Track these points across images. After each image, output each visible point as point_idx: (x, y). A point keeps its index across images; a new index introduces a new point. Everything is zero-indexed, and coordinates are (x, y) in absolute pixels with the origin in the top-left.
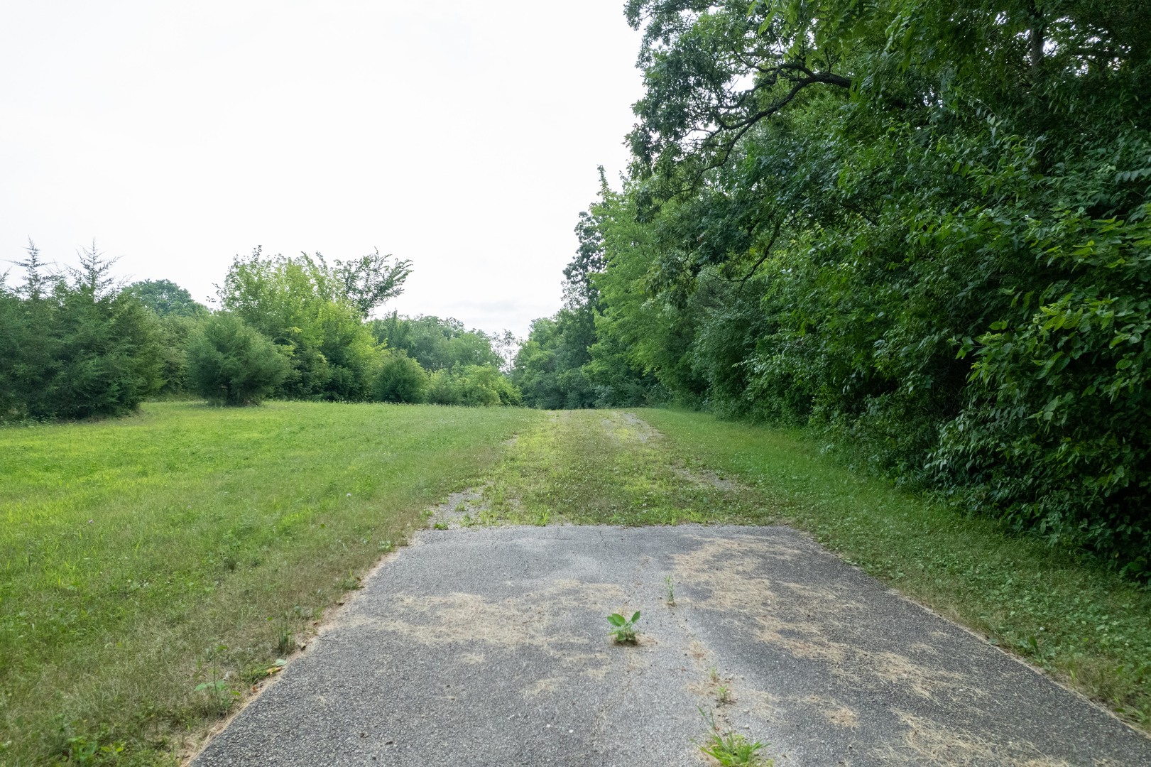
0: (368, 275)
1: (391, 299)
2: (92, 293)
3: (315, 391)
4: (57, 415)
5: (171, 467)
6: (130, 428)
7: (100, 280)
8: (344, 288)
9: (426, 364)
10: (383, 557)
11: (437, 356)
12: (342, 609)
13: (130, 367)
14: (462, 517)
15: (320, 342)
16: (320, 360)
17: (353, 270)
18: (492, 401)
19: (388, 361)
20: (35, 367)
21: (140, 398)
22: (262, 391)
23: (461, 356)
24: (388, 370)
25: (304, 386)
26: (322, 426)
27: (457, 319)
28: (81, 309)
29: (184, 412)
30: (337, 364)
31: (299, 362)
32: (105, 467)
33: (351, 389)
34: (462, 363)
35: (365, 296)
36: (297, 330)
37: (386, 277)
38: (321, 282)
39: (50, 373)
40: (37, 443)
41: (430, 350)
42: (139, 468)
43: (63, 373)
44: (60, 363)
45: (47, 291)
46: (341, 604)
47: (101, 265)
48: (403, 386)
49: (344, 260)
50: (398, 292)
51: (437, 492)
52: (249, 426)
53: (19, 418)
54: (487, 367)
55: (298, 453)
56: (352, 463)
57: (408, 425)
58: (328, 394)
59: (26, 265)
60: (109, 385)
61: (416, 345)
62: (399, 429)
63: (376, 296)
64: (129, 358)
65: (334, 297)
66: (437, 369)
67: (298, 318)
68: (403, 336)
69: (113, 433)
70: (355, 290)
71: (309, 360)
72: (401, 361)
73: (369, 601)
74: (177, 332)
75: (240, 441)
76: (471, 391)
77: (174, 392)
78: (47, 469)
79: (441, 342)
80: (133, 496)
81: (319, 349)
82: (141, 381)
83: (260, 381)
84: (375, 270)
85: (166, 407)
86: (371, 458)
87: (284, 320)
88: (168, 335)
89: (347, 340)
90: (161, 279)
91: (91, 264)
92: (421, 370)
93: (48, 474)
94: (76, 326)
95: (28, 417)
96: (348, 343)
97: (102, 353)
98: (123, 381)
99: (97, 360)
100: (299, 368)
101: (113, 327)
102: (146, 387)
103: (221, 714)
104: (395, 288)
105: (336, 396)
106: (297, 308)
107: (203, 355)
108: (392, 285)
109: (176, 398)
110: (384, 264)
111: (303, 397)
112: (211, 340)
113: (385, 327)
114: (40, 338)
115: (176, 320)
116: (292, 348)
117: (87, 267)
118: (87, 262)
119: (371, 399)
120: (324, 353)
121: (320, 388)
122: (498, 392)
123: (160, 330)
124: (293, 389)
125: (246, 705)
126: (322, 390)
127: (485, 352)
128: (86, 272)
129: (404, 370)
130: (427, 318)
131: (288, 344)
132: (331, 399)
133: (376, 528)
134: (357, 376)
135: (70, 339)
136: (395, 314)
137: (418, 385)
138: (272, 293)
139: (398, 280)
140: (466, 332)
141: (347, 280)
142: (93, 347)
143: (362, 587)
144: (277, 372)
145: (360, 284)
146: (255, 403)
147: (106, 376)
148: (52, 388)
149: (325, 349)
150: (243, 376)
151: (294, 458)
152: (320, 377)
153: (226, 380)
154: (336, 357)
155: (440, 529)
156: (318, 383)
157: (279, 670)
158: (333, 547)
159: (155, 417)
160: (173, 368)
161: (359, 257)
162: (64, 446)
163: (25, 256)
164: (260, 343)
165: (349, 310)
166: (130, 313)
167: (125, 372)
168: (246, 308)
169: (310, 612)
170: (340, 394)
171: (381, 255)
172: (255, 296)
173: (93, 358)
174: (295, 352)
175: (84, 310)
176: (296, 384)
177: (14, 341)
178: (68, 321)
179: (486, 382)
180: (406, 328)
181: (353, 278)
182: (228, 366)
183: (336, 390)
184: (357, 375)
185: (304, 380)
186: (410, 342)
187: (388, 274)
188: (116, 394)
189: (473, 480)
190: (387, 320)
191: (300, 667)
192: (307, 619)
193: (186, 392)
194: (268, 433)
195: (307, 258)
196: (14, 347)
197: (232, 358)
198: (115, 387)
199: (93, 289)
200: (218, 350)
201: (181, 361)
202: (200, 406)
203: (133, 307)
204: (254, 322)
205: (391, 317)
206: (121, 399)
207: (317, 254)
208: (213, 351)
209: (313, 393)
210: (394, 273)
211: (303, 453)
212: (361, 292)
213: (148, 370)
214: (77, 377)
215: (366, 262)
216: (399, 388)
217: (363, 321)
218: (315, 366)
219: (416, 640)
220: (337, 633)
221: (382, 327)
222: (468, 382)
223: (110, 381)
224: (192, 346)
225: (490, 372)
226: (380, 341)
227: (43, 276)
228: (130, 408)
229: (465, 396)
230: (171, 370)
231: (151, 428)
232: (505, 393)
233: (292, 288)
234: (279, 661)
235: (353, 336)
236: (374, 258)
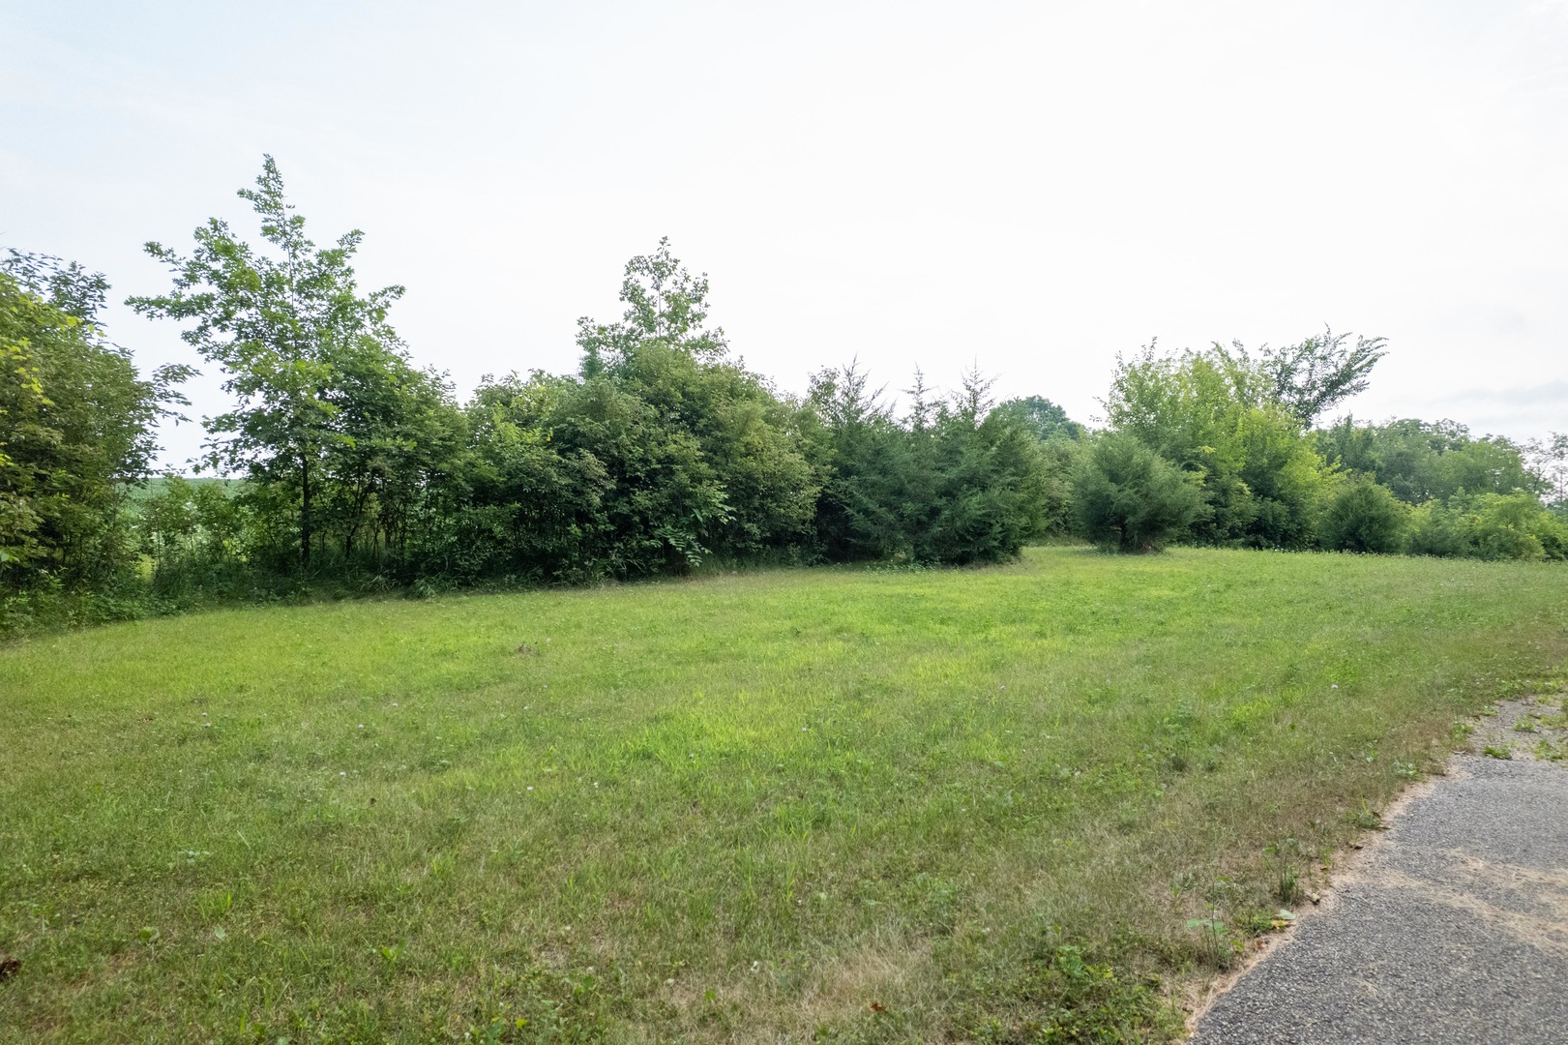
0: (1313, 366)
1: (1349, 398)
2: (973, 418)
3: (1234, 534)
4: (941, 561)
5: (1071, 629)
6: (1015, 578)
7: (982, 402)
8: (1275, 387)
9: (1403, 494)
10: (1407, 788)
11: (1421, 480)
12: (1362, 854)
13: (1013, 504)
14: (1533, 741)
15: (1240, 465)
16: (1241, 491)
17: (1289, 360)
18: (1526, 552)
19: (1343, 490)
20: (921, 505)
21: (1023, 541)
22: (1165, 534)
23: (1465, 479)
24: (1344, 504)
25: (1218, 528)
26: (1254, 583)
27: (1457, 421)
28: (963, 438)
29: (1070, 559)
30: (1266, 495)
31: (1212, 493)
32: (998, 623)
33: (1285, 531)
34: (1468, 491)
35: (1307, 398)
36: (1208, 449)
37: (1340, 366)
38: (1239, 382)
39: (935, 512)
40: (928, 591)
41: (1408, 473)
42: (1036, 627)
43: (947, 512)
44: (944, 501)
45: (931, 421)
46: (1358, 848)
47: (982, 385)
48: (1369, 528)
49: (1276, 348)
50: (1359, 388)
51: (1474, 697)
52: (1155, 580)
53: (907, 562)
54: (1519, 496)
55: (1229, 620)
56: (1314, 638)
57: (1390, 587)
58: (1252, 538)
59: (912, 392)
60: (991, 525)
61: (1384, 465)
62: (1375, 592)
63: (1323, 395)
64: (1012, 493)
65: (1259, 401)
66: (1423, 500)
67: (1210, 433)
68: (1363, 451)
69: (998, 583)
70: (1291, 389)
71: (1225, 492)
72: (1365, 489)
73: (1404, 852)
74: (1059, 460)
75: (1148, 599)
76: (1486, 534)
77: (1055, 535)
78: (942, 622)
79: (1426, 459)
80: (1037, 661)
81: (1240, 475)
82: (1024, 521)
83: (1163, 521)
84: (1324, 358)
85: (1049, 553)
86: (1342, 634)
87: (1190, 438)
88: (1049, 465)
89: (1280, 461)
90: (1031, 396)
91: (972, 384)
92: (1396, 503)
93: (945, 628)
94: (958, 457)
95: (914, 561)
96: (1281, 466)
97: (984, 488)
98: (1006, 520)
99: (980, 497)
100: (1211, 503)
101: (994, 457)
102: (1030, 528)
103: (1220, 967)
104: (1354, 382)
105: (1264, 541)
106: (1206, 421)
107: (1092, 488)
108: (1350, 378)
109: (1058, 542)
110: (1339, 348)
111: (1217, 542)
112: (1101, 468)
113: (1333, 440)
114: (926, 473)
115: (1058, 444)
116: (1201, 475)
117: (969, 388)
118: (969, 383)
119: (1317, 546)
120: (1245, 481)
121: (1240, 529)
122: (1538, 537)
123: (1040, 459)
124: (1204, 533)
125: (1252, 963)
126: (1243, 533)
127: (1512, 471)
128: (967, 394)
129: (1371, 503)
130: (1401, 422)
131: (1197, 469)
132: (1256, 545)
133: (1380, 740)
134: (1293, 513)
135: (953, 473)
136: (1349, 419)
137: (1394, 526)
138: (1173, 401)
139: (1360, 369)
140: (1471, 440)
141: (1279, 375)
142: (976, 481)
143: (1385, 828)
144: (1187, 508)
145: (1299, 380)
146: (1157, 550)
147: (989, 515)
148: (936, 530)
149: (1247, 475)
150: (1142, 514)
151: (1225, 627)
152: (1240, 515)
153: (1120, 520)
154: (1263, 487)
155: (1496, 756)
156: (1238, 522)
157: (1287, 926)
158: (1320, 760)
159: (1039, 566)
160: (1055, 505)
161: (1299, 341)
162: (952, 596)
163: (911, 383)
164: (1162, 470)
165: (1282, 418)
166: (1012, 438)
167: (1007, 510)
168: (1141, 424)
169: (1312, 850)
170: (1268, 538)
171: (1334, 335)
172: (1152, 408)
173: (976, 494)
174: (1206, 480)
175: (967, 437)
176: (1206, 524)
177: (903, 477)
178: (951, 452)
179: (1515, 521)
180: (1367, 439)
181: (1288, 371)
182: (1124, 501)
183: (1262, 534)
184: (1294, 508)
185: (1218, 519)
186: (1373, 461)
187: (1345, 362)
188: (999, 536)
189: (1539, 683)
190: (1336, 428)
191: (1317, 931)
192: (1311, 859)
193: (1069, 534)
194: (1183, 590)
195: (1220, 350)
196: (903, 484)
197: (1128, 491)
198: (997, 528)
199: (974, 413)
200: (1111, 480)
201: (1064, 495)
202: (1088, 553)
203: (1015, 432)
204: (1149, 442)
205: (1343, 423)
206: (1003, 543)
207: (1235, 343)
208: (1105, 481)
209: (1230, 537)
210: (1355, 358)
211: (1237, 621)
212: (1300, 392)
213: (1031, 507)
214: (959, 516)
215: (1309, 347)
216: (1363, 531)
217: (1303, 433)
218: (1233, 499)
219: (1511, 933)
220: (1363, 890)
221: (1327, 440)
222: (1480, 521)
223: (992, 521)
224: (1079, 476)
225: (1523, 505)
226: (1330, 461)
227: (928, 402)
228: (1012, 554)
229: (1475, 543)
230: (1053, 507)
231: (1038, 579)
232: (1554, 540)
233: (1201, 393)
234: (1284, 913)
235: (1288, 455)
236: (1323, 340)
